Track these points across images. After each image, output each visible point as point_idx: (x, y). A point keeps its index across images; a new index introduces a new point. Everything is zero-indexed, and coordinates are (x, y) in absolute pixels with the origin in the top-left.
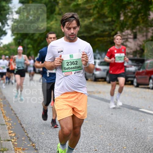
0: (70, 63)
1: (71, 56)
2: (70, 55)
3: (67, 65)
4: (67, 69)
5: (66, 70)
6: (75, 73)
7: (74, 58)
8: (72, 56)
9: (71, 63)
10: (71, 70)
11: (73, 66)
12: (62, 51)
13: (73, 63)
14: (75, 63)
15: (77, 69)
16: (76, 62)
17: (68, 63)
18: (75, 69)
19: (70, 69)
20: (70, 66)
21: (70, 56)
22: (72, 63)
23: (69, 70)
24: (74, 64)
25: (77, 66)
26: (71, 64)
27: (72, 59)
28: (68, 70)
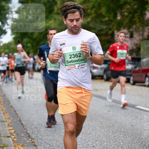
1: (74, 48)
2: (73, 47)
4: (70, 62)
6: (78, 67)
7: (77, 50)
9: (73, 55)
12: (64, 44)
15: (81, 62)
19: (73, 62)
21: (73, 49)
25: (81, 58)
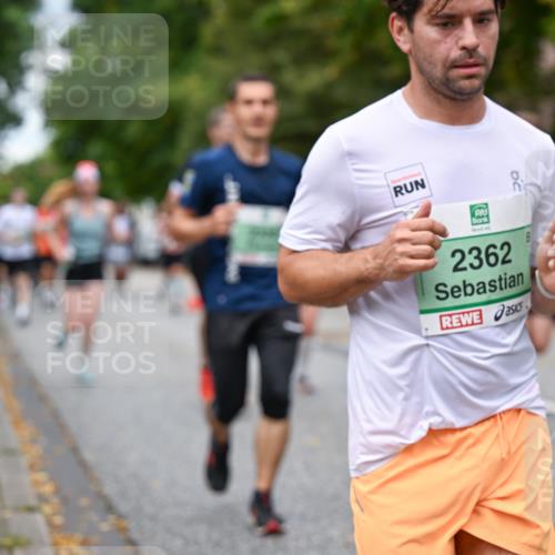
0: (470, 259)
1: (478, 213)
2: (472, 207)
3: (456, 269)
4: (455, 291)
5: (450, 302)
6: (497, 319)
7: (494, 227)
8: (481, 212)
9: (475, 253)
10: (476, 298)
11: (487, 274)
12: (420, 184)
13: (488, 256)
14: (501, 254)
15: (509, 292)
16: (506, 248)
17: (458, 256)
18: (498, 295)
19: (469, 290)
20: (473, 277)
21: (473, 215)
22: (486, 256)
23: (469, 300)
24: (492, 260)
25: (510, 270)
26: (476, 263)
27: (482, 229)
28: (463, 300)
